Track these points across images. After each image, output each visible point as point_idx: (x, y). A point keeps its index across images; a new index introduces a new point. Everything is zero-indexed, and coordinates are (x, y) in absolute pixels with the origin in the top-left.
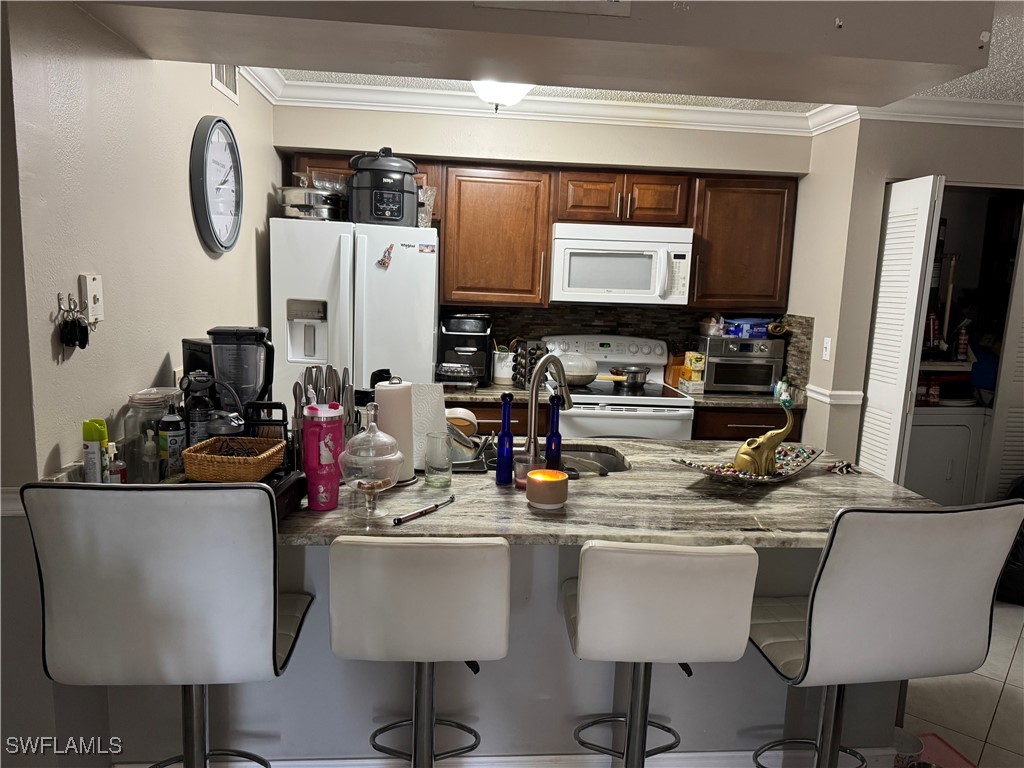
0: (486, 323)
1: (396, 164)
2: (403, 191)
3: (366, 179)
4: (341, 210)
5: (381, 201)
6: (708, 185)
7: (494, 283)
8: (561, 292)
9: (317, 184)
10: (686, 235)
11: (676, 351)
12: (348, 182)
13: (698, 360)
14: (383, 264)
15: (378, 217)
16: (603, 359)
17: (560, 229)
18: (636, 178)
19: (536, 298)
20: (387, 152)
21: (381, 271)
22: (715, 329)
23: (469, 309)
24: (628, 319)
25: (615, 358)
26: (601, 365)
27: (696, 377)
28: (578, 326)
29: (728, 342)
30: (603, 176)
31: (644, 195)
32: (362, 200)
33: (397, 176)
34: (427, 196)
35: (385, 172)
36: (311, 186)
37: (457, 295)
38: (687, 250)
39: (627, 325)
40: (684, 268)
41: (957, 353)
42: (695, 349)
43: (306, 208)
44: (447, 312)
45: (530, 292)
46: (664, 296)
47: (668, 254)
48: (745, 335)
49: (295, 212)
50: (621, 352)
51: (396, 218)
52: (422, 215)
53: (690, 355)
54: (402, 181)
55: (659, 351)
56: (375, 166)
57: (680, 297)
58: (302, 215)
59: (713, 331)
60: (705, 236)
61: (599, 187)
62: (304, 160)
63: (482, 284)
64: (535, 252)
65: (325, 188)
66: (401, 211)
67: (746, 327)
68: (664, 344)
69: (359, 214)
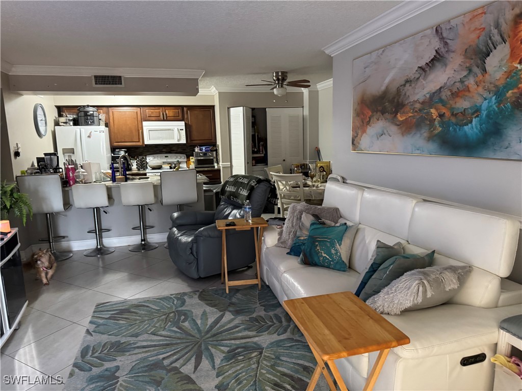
0: (126, 152)
1: (91, 109)
2: (94, 116)
3: (82, 114)
4: (76, 122)
5: (87, 119)
6: (188, 109)
7: (127, 140)
8: (147, 142)
9: (68, 116)
10: (183, 123)
11: (188, 157)
12: (78, 115)
13: (192, 159)
14: (89, 137)
15: (87, 124)
16: (165, 160)
17: (145, 123)
18: (166, 108)
19: (140, 144)
20: (88, 106)
21: (89, 139)
22: (197, 150)
23: (121, 148)
24: (174, 148)
25: (169, 160)
26: (164, 163)
27: (192, 164)
28: (158, 151)
29: (200, 153)
30: (157, 108)
31: (170, 113)
32: (82, 120)
33: (92, 113)
34: (102, 116)
35: (88, 112)
36: (66, 116)
37: (116, 144)
38: (184, 128)
39: (174, 150)
40: (183, 132)
41: (260, 151)
42: (193, 156)
43: (66, 123)
44: (113, 149)
45: (138, 142)
46: (179, 140)
47: (178, 129)
48: (204, 151)
49: (62, 124)
50: (172, 158)
51: (93, 123)
52: (101, 122)
53: (191, 157)
54: (93, 114)
55: (183, 157)
56: (85, 110)
57: (183, 141)
58: (65, 125)
59: (196, 150)
60: (190, 123)
61: (156, 111)
62: (64, 108)
63: (123, 141)
64: (138, 130)
65: (71, 117)
66: (93, 122)
67: (204, 148)
68: (185, 155)
69: (82, 123)
